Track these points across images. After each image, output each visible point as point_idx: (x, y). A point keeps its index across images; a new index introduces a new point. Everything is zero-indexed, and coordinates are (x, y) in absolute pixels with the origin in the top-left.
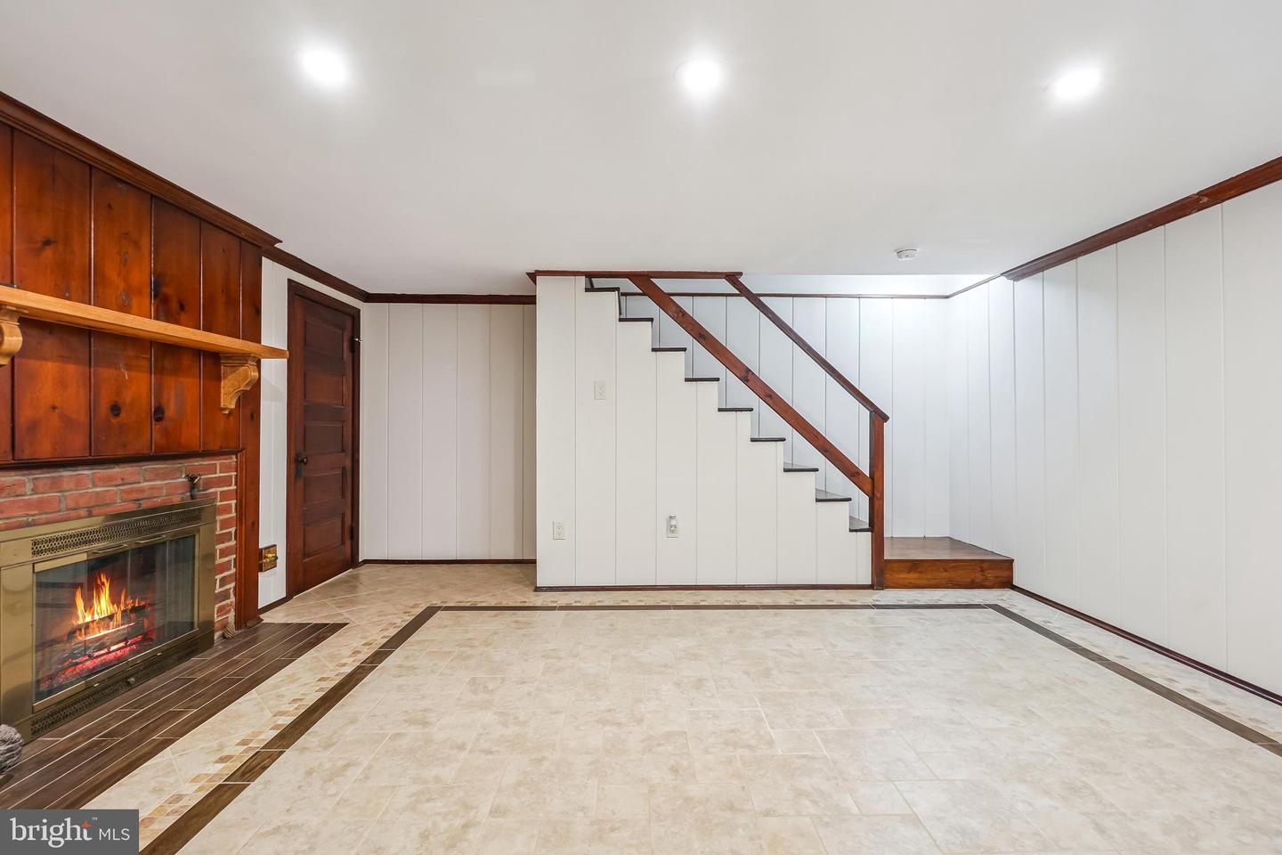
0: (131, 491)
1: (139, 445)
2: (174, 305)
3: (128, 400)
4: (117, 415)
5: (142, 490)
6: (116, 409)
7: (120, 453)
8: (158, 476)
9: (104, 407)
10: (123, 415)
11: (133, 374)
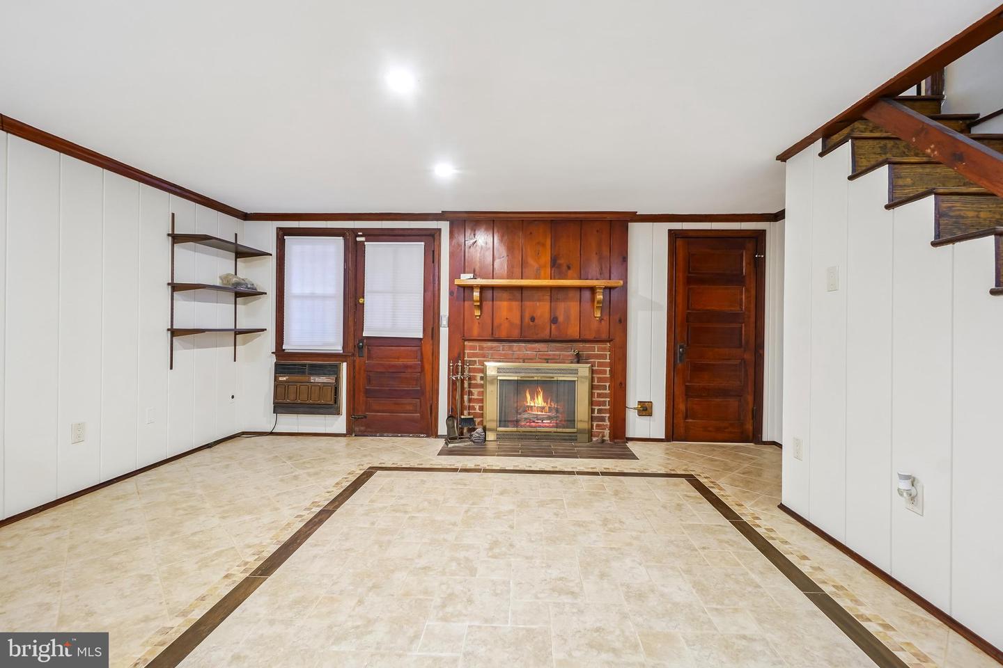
0: (542, 355)
1: (545, 334)
2: (565, 268)
3: (539, 314)
4: (533, 321)
5: (549, 355)
6: (533, 319)
7: (535, 337)
8: (557, 350)
9: (527, 319)
10: (536, 321)
11: (541, 303)
